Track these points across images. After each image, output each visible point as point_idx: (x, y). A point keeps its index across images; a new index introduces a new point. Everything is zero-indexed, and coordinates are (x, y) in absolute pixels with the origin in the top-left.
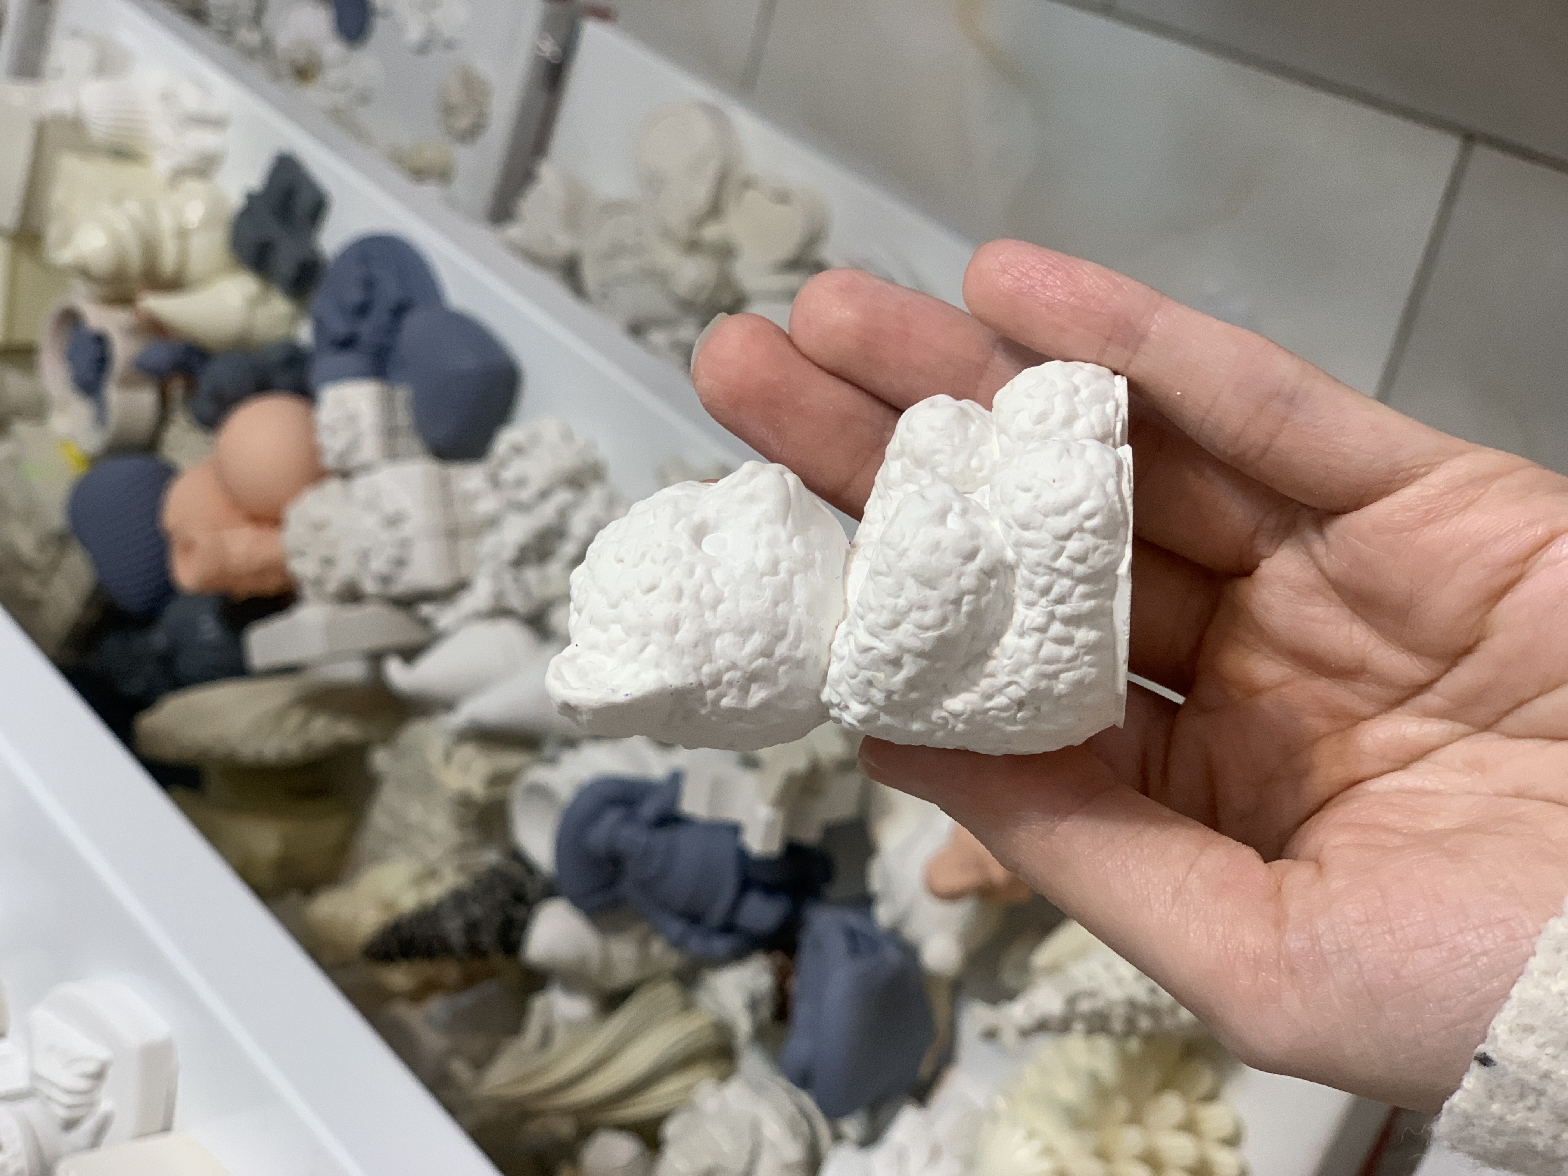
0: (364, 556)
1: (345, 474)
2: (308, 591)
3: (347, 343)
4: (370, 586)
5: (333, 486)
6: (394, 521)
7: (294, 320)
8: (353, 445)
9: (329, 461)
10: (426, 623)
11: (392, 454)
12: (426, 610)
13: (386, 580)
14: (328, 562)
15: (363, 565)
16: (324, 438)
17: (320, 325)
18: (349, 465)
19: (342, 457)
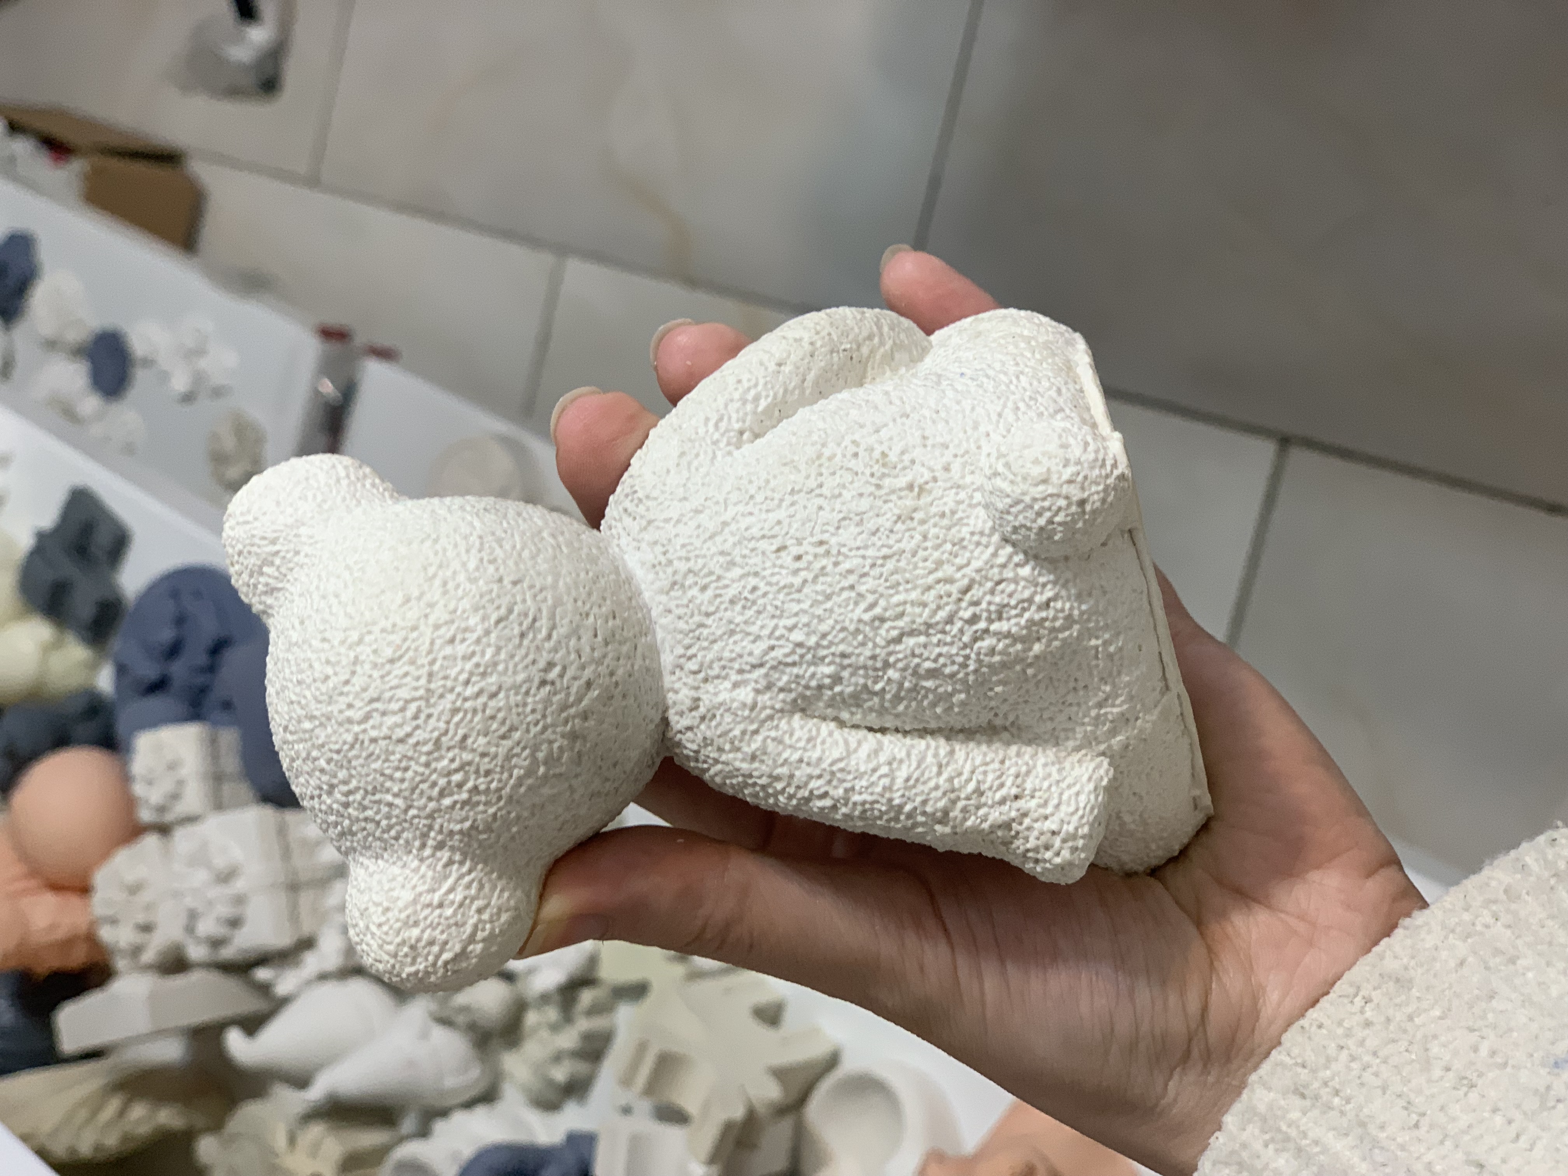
0: (193, 916)
1: (164, 830)
2: (121, 964)
3: (158, 686)
4: (196, 952)
5: (150, 842)
6: (226, 877)
7: (94, 667)
8: (175, 797)
9: (146, 815)
10: (265, 989)
11: (219, 804)
12: (262, 974)
13: (216, 943)
14: (147, 928)
15: (190, 929)
16: (139, 789)
17: (121, 670)
18: (169, 817)
19: (161, 809)
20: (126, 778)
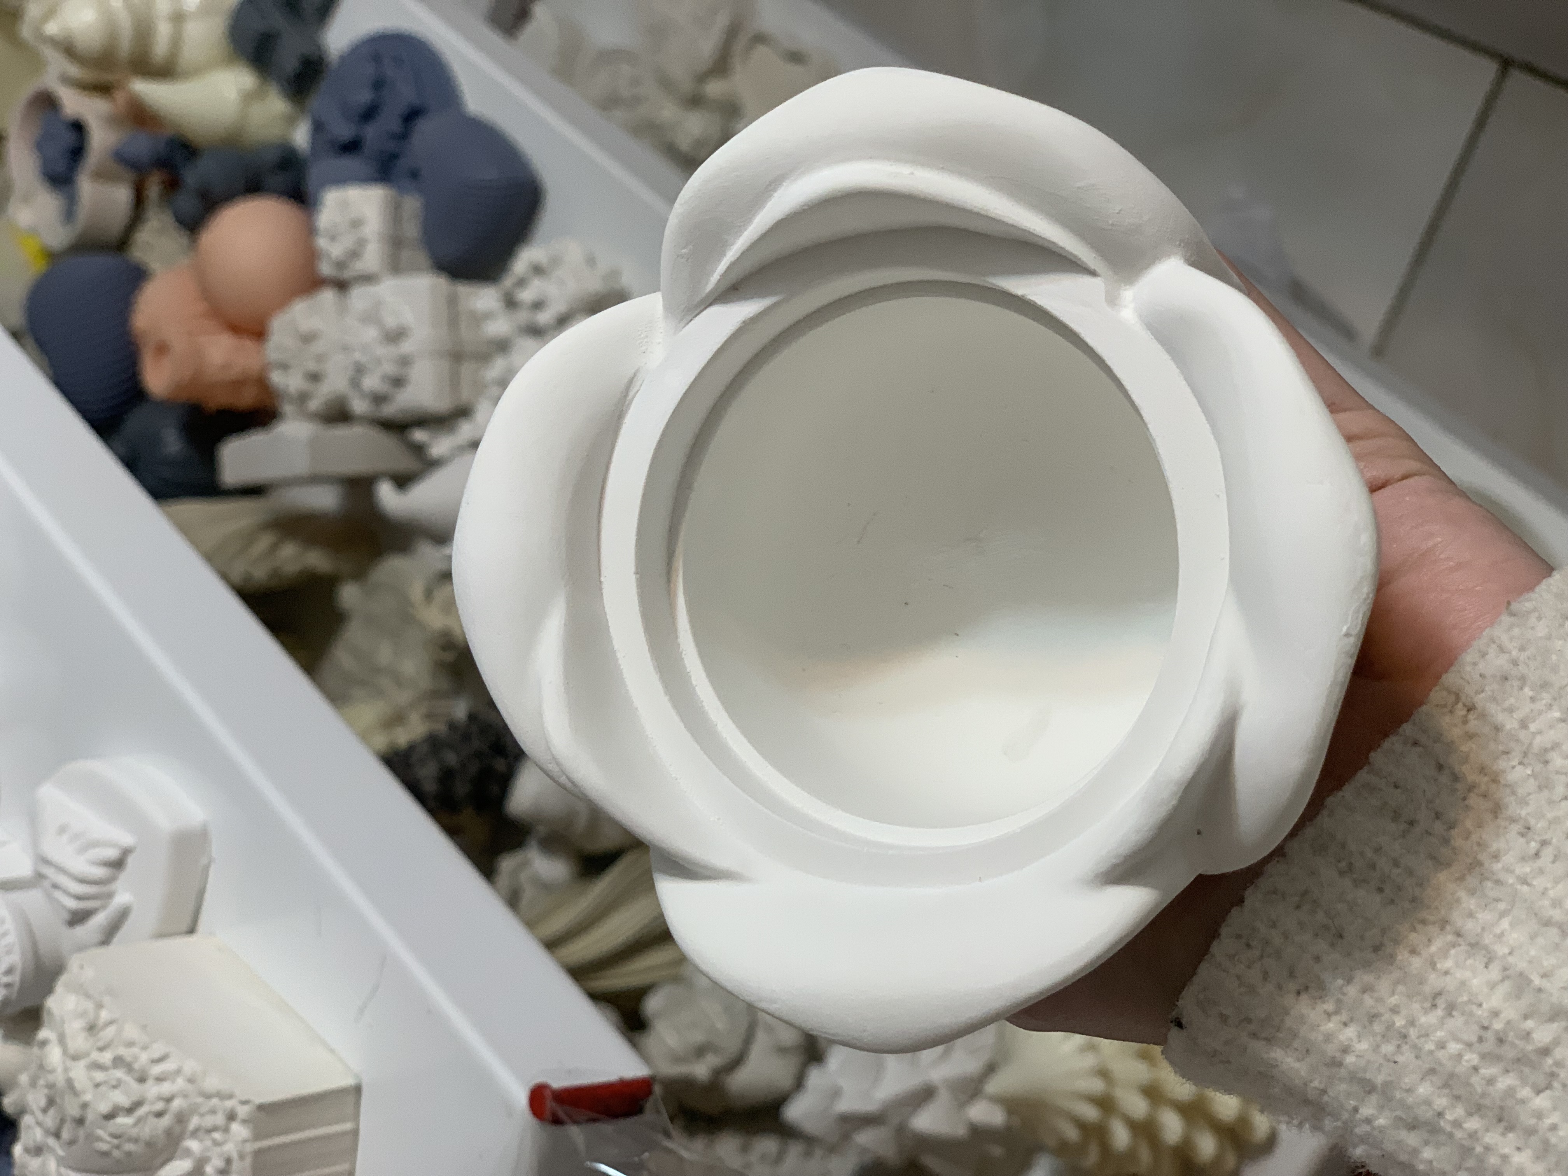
0: (359, 370)
1: (342, 285)
2: (288, 409)
3: (351, 147)
4: (359, 406)
5: (328, 296)
6: (395, 336)
7: (291, 121)
8: (355, 254)
9: (325, 269)
10: (419, 450)
11: (396, 267)
12: (419, 435)
13: (379, 399)
14: (315, 377)
15: (355, 383)
16: (322, 243)
17: (318, 128)
18: (347, 274)
19: (341, 265)
20: (310, 230)
